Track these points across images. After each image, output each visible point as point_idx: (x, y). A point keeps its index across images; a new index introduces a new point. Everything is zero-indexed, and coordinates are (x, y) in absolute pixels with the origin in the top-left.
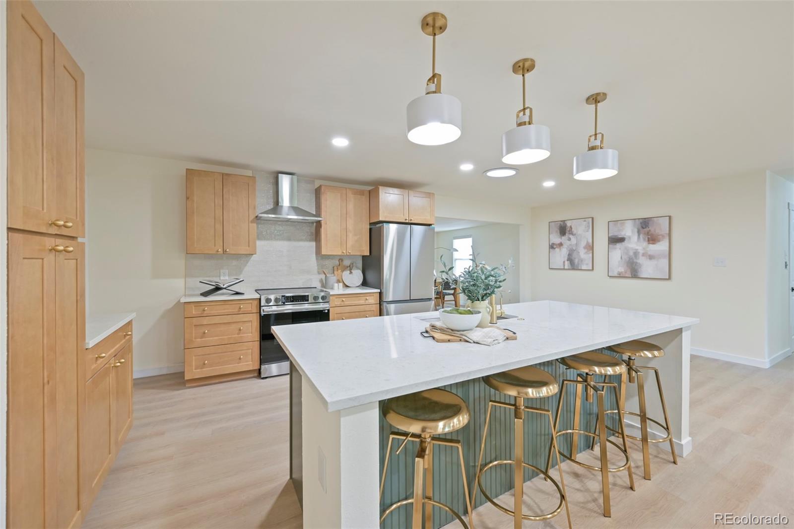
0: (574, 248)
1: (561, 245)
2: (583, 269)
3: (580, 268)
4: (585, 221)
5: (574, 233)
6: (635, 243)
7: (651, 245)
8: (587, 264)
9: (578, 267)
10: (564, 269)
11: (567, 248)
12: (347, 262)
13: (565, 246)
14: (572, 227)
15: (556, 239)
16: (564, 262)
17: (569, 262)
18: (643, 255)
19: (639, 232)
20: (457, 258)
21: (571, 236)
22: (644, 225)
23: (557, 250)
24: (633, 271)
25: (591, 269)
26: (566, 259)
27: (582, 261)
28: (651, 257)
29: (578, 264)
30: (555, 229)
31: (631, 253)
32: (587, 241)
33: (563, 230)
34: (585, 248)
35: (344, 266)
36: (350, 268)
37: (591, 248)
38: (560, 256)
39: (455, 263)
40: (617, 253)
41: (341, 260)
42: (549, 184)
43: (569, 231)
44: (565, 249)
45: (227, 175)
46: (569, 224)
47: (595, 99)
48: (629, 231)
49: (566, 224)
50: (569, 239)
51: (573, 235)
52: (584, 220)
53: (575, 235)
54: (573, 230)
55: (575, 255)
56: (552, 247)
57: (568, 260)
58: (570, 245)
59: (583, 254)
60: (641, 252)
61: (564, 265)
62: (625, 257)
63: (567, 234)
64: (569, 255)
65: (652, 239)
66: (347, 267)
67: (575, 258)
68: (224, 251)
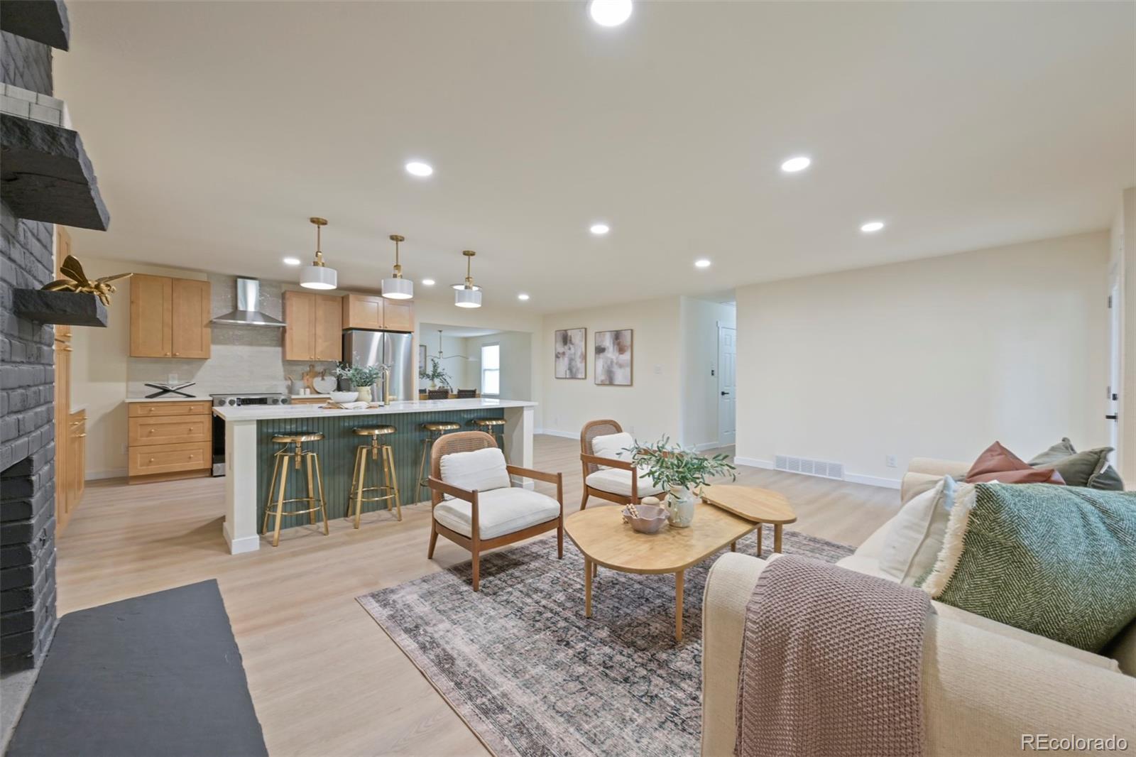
1: (564, 353)
4: (580, 331)
6: (611, 353)
7: (621, 356)
10: (566, 378)
12: (319, 369)
13: (567, 355)
15: (561, 349)
16: (566, 371)
18: (617, 364)
19: (614, 343)
20: (487, 368)
21: (571, 346)
22: (617, 336)
23: (561, 359)
24: (610, 381)
25: (584, 377)
28: (621, 366)
29: (576, 373)
30: (560, 339)
31: (609, 363)
33: (566, 339)
35: (316, 372)
36: (323, 375)
37: (585, 357)
38: (563, 365)
39: (484, 373)
40: (600, 364)
41: (312, 366)
42: (523, 297)
45: (178, 279)
46: (569, 333)
48: (608, 342)
50: (570, 349)
55: (573, 363)
56: (557, 357)
59: (579, 364)
60: (615, 361)
61: (566, 374)
62: (605, 366)
64: (570, 364)
65: (621, 350)
66: (319, 373)
68: (174, 356)
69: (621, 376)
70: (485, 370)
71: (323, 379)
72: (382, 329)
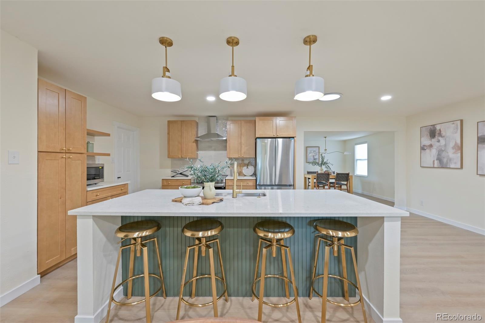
0: (443, 149)
1: (431, 146)
2: (451, 167)
3: (448, 167)
4: (453, 124)
5: (443, 135)
8: (455, 163)
9: (447, 166)
10: (434, 167)
11: (436, 149)
12: (246, 162)
13: (435, 147)
14: (441, 130)
15: (427, 142)
16: (434, 161)
17: (438, 161)
20: (358, 158)
21: (440, 138)
23: (428, 151)
25: (459, 167)
26: (435, 159)
27: (450, 160)
29: (447, 163)
30: (426, 133)
32: (456, 142)
33: (433, 133)
34: (453, 148)
35: (245, 164)
36: (247, 165)
37: (460, 148)
38: (430, 156)
39: (356, 162)
41: (243, 160)
42: (386, 98)
43: (439, 134)
44: (435, 150)
45: (183, 121)
46: (438, 127)
47: (310, 41)
49: (436, 128)
50: (439, 141)
51: (442, 137)
52: (452, 123)
53: (444, 137)
54: (442, 133)
55: (444, 154)
56: (423, 148)
57: (437, 160)
58: (440, 146)
59: (452, 155)
61: (434, 164)
63: (436, 137)
64: (439, 155)
66: (246, 164)
67: (444, 158)
68: (182, 157)
70: (357, 160)
71: (247, 168)
72: (275, 136)
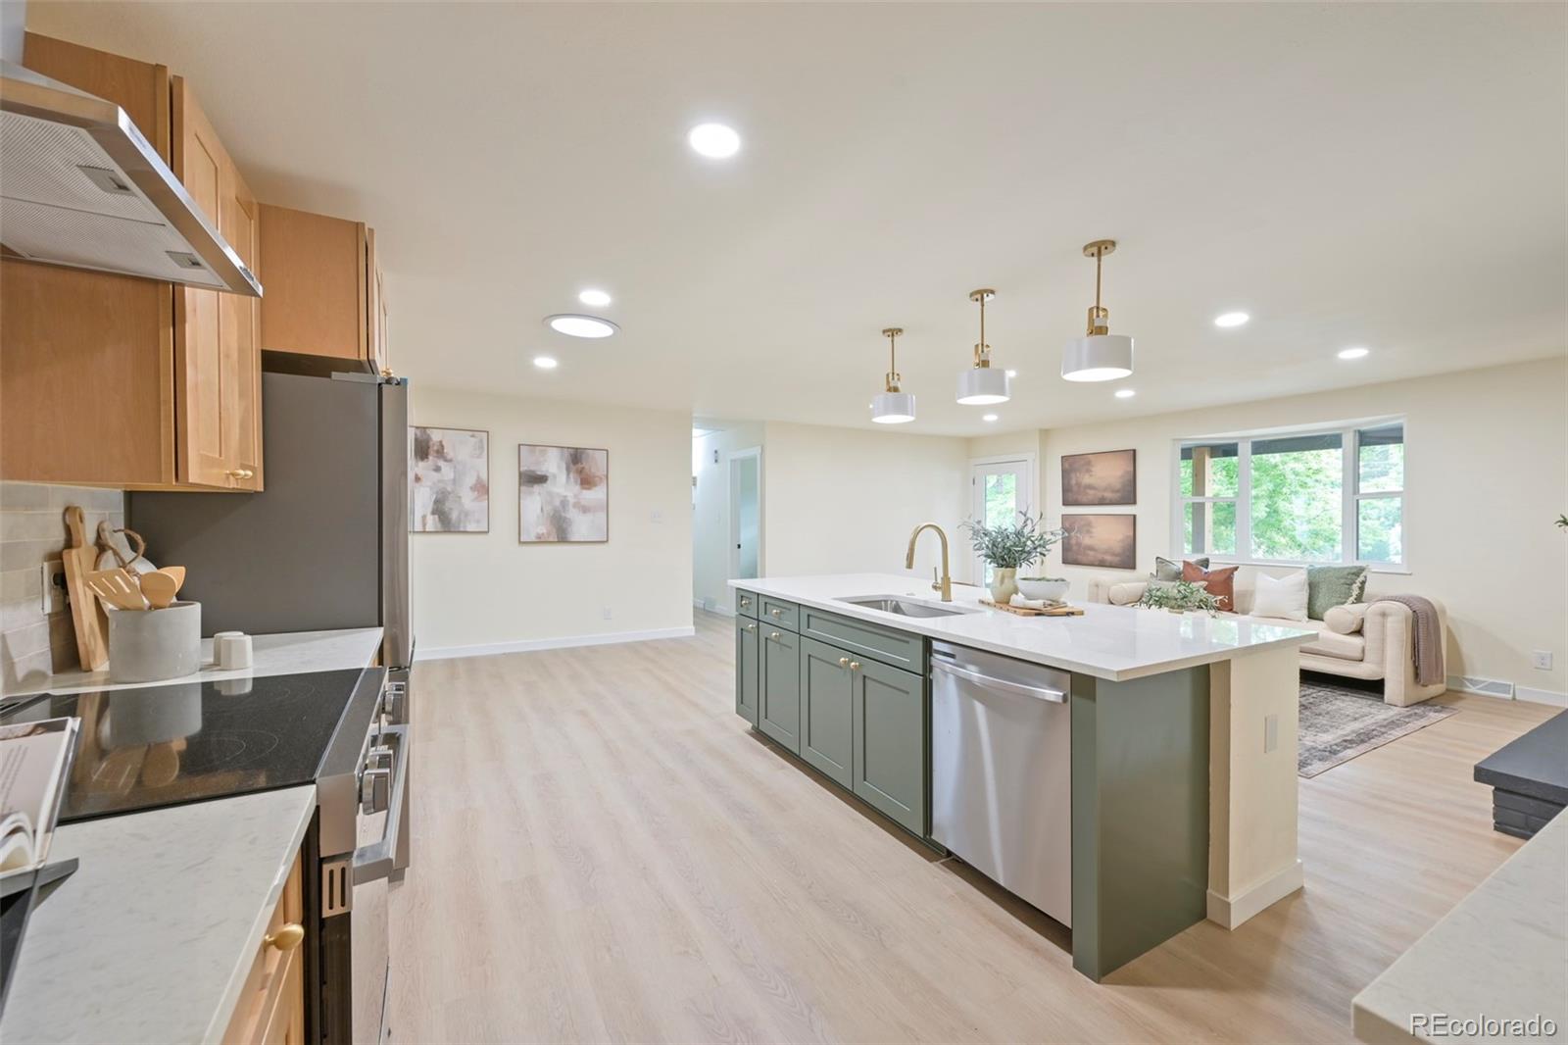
0: (449, 489)
1: (416, 478)
2: (468, 530)
3: (462, 529)
4: (473, 436)
5: (449, 457)
6: (562, 485)
7: (585, 491)
8: (478, 521)
9: (459, 527)
10: (424, 532)
11: (431, 488)
13: (426, 483)
14: (444, 443)
16: (425, 517)
17: (436, 516)
18: (575, 505)
19: (568, 469)
21: (441, 463)
22: (576, 458)
24: (560, 532)
25: (485, 530)
26: (430, 510)
27: (467, 515)
28: (585, 510)
29: (459, 521)
31: (557, 503)
32: (478, 477)
33: (422, 447)
34: (473, 489)
37: (483, 489)
40: (535, 502)
43: (438, 452)
44: (428, 489)
46: (436, 436)
48: (553, 465)
49: (429, 435)
50: (438, 469)
51: (446, 460)
52: (471, 433)
53: (450, 461)
54: (445, 451)
55: (448, 505)
57: (433, 513)
58: (439, 481)
60: (572, 500)
61: (424, 525)
62: (548, 509)
63: (431, 458)
64: (437, 502)
65: (587, 482)
67: (451, 509)
69: (581, 526)
